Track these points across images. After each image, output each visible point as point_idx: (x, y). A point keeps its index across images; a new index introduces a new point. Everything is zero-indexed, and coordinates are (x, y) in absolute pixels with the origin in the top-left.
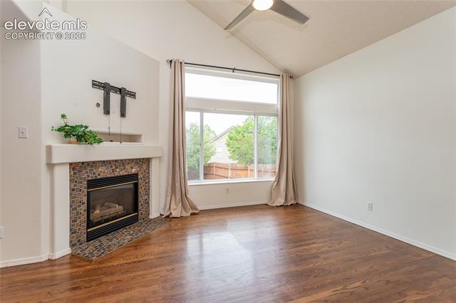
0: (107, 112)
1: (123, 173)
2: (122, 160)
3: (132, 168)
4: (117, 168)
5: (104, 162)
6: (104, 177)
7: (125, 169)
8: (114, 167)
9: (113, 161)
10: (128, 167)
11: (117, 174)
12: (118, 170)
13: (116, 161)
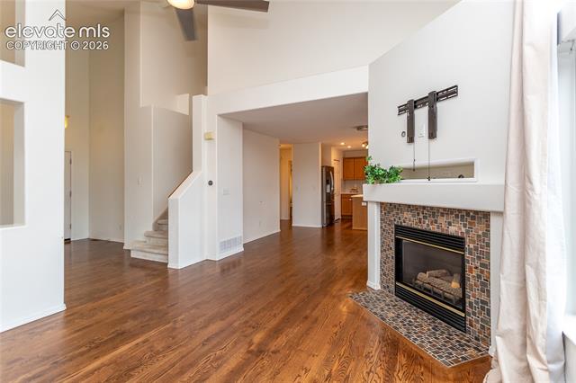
0: (411, 140)
1: (434, 228)
2: (432, 208)
3: (450, 224)
4: (425, 217)
5: (409, 206)
6: (409, 226)
7: (436, 222)
8: (421, 216)
9: (420, 206)
10: (442, 220)
11: (424, 227)
12: (427, 222)
13: (424, 207)
